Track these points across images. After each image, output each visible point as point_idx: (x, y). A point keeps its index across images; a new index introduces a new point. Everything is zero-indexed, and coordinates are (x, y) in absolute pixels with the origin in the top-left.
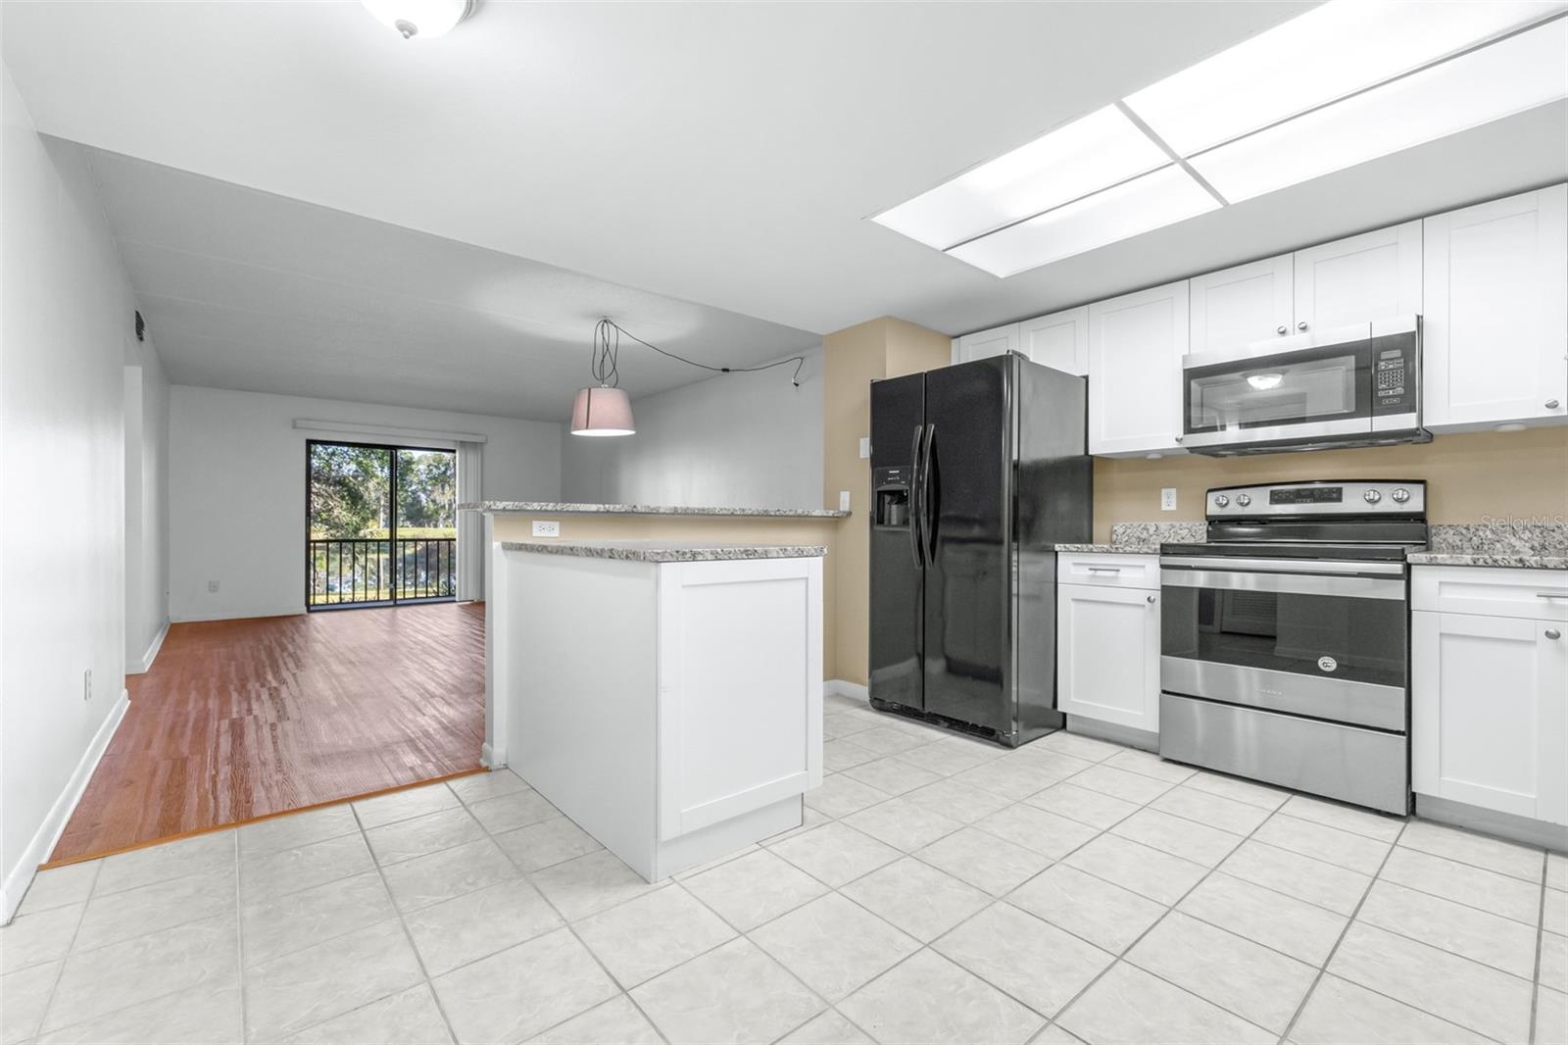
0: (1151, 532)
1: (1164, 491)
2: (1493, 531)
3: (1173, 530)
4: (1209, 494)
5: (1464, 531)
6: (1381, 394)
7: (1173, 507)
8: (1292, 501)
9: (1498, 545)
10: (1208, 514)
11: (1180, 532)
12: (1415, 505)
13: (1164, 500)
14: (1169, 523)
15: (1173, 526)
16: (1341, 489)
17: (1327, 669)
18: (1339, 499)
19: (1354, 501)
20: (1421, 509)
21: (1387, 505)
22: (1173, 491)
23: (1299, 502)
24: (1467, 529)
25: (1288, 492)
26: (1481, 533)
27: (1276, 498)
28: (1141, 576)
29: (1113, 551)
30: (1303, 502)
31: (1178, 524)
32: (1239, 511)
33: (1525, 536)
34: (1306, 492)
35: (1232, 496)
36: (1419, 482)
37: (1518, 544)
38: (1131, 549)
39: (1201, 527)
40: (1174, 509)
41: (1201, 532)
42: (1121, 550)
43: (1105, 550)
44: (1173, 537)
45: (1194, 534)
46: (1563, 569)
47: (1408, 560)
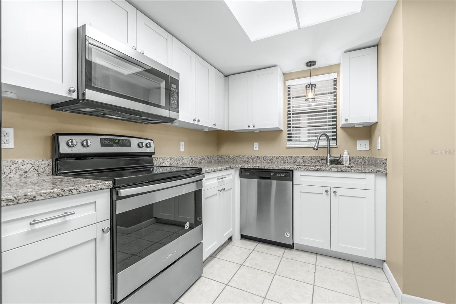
2: (163, 160)
3: (15, 166)
4: (61, 138)
5: (157, 159)
6: (172, 102)
7: (11, 145)
8: (111, 146)
9: (163, 163)
10: (61, 151)
11: (22, 167)
12: (151, 150)
14: (9, 160)
15: (14, 162)
16: (130, 140)
17: (187, 228)
18: (129, 146)
19: (134, 148)
20: (154, 152)
21: (144, 150)
22: (11, 132)
23: (114, 146)
24: (157, 158)
25: (109, 140)
26: (160, 160)
27: (104, 143)
28: (93, 212)
29: (66, 194)
30: (116, 146)
31: (20, 161)
32: (83, 150)
33: (168, 160)
34: (117, 141)
35: (77, 140)
36: (151, 140)
37: (167, 163)
38: (86, 189)
39: (43, 163)
40: (13, 147)
41: (43, 166)
42: (74, 192)
43: (55, 195)
44: (14, 172)
45: (37, 168)
46: (222, 170)
47: (202, 172)
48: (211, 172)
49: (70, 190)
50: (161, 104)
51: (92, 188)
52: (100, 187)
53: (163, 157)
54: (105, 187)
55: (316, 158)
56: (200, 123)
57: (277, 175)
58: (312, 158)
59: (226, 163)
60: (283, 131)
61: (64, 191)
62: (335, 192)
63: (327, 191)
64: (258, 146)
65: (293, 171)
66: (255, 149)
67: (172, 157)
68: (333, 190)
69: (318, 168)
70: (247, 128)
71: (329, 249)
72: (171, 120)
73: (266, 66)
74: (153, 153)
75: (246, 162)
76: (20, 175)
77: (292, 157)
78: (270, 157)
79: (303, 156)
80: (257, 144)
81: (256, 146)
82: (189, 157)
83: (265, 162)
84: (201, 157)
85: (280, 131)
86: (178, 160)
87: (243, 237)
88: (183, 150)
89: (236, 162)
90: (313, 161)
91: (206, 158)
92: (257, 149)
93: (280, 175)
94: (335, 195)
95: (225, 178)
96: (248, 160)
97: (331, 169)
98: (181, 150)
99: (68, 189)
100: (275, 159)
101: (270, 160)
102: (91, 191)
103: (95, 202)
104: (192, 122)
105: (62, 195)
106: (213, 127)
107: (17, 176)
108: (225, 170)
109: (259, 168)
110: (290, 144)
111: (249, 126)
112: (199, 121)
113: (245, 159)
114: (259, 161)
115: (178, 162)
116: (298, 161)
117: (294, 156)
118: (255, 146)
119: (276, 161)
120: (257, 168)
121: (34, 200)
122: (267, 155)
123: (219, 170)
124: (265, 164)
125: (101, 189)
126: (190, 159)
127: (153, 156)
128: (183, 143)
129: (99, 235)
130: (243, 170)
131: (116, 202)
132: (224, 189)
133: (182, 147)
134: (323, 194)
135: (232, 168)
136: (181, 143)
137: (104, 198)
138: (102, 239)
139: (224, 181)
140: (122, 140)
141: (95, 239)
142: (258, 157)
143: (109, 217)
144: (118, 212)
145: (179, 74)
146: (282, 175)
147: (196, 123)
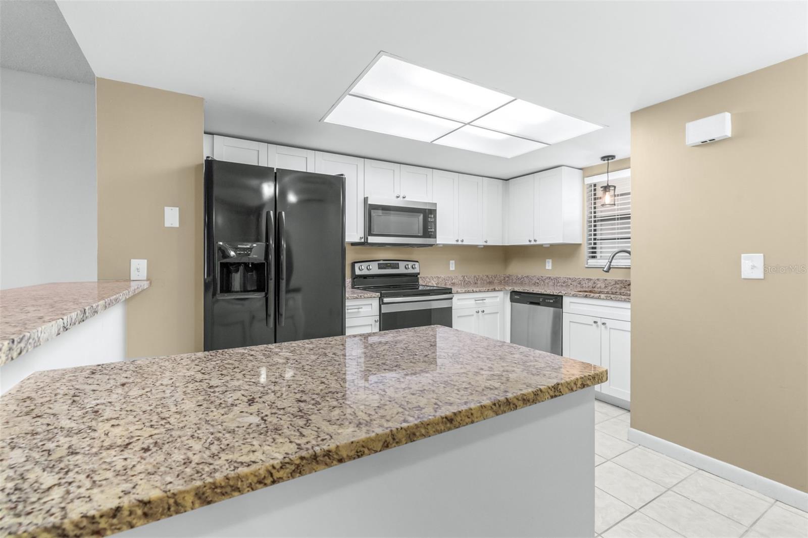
2: (430, 279)
4: (356, 264)
5: (424, 279)
6: (429, 230)
8: (385, 268)
10: (356, 273)
12: (417, 271)
16: (398, 264)
18: (398, 268)
19: (402, 270)
20: (419, 272)
21: (410, 271)
25: (383, 264)
27: (380, 267)
28: (370, 309)
29: (359, 297)
30: (388, 269)
32: (368, 273)
33: (435, 280)
34: (389, 265)
35: (364, 265)
36: (417, 262)
38: (367, 296)
39: (347, 280)
41: (347, 283)
42: (362, 297)
43: (355, 298)
46: (480, 292)
47: (453, 292)
48: (464, 293)
49: (361, 296)
50: (419, 235)
51: (370, 296)
52: (374, 296)
53: (429, 276)
54: (376, 296)
55: (622, 282)
56: (465, 243)
57: (547, 301)
58: (616, 282)
59: (514, 284)
60: (582, 246)
62: (604, 324)
63: (595, 322)
64: (551, 264)
65: (562, 296)
66: (547, 268)
67: (440, 277)
68: (604, 321)
69: (587, 295)
70: (528, 243)
71: (599, 391)
72: (431, 245)
74: (419, 274)
75: (536, 284)
77: (591, 280)
78: (564, 279)
79: (605, 278)
80: (550, 261)
81: (549, 265)
82: (460, 276)
83: (558, 284)
84: (478, 277)
85: (578, 246)
88: (454, 269)
89: (525, 284)
90: (618, 286)
92: (550, 268)
93: (549, 301)
94: (606, 327)
95: (485, 300)
96: (538, 281)
97: (600, 296)
98: (451, 269)
100: (570, 281)
101: (564, 282)
102: (369, 298)
103: (371, 304)
104: (455, 243)
106: (485, 244)
108: (484, 291)
109: (528, 292)
110: (592, 262)
111: (530, 241)
112: (462, 241)
113: (535, 280)
114: (551, 283)
115: (447, 281)
116: (599, 286)
117: (593, 278)
118: (547, 264)
119: (571, 284)
120: (526, 291)
122: (559, 276)
123: (476, 292)
124: (558, 287)
125: (374, 297)
126: (462, 279)
127: (418, 276)
128: (454, 261)
129: (373, 323)
130: (513, 293)
131: (382, 306)
132: (483, 311)
133: (452, 266)
134: (592, 325)
135: (497, 291)
136: (451, 262)
137: (376, 303)
138: (375, 326)
139: (484, 303)
140: (393, 263)
141: (372, 325)
142: (550, 278)
143: (378, 314)
144: (383, 312)
145: (436, 204)
146: (552, 301)
147: (460, 243)
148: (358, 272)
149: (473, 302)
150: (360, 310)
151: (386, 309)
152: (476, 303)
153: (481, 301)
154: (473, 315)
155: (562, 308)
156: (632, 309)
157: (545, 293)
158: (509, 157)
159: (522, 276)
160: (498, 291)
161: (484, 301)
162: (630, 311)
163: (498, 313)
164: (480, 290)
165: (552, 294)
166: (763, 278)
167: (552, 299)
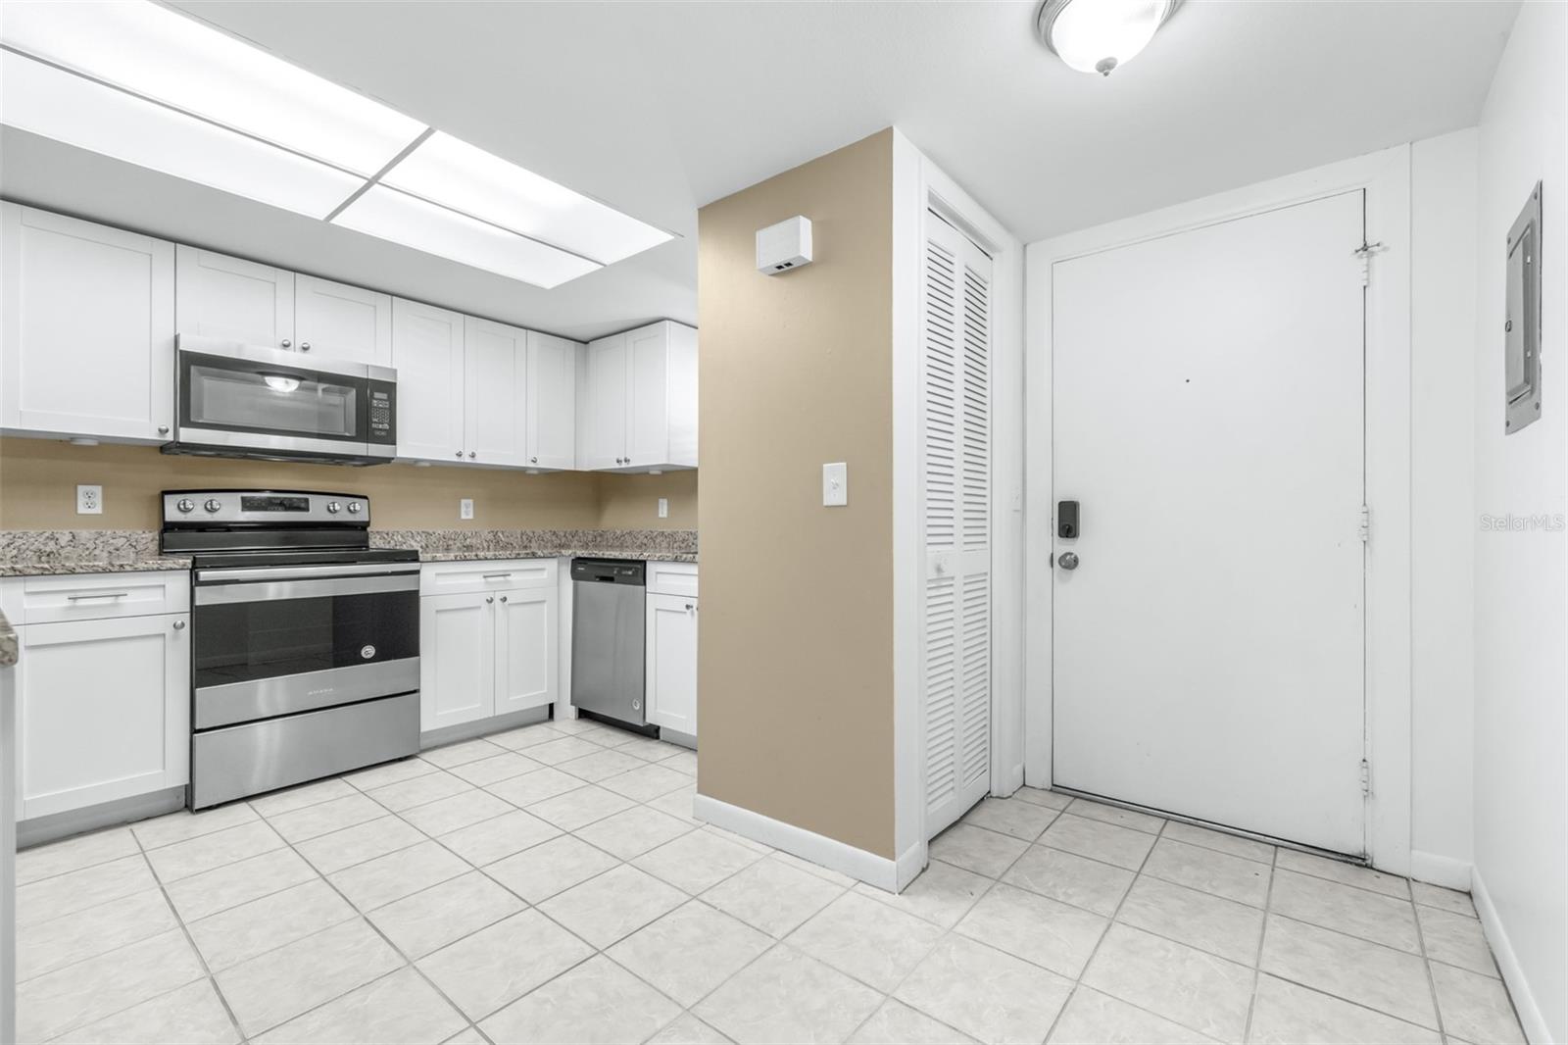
0: (63, 541)
1: (81, 489)
2: (402, 537)
3: (102, 539)
4: (167, 498)
5: (386, 536)
6: (374, 426)
7: (98, 510)
8: (264, 509)
10: (167, 519)
11: (111, 541)
12: (361, 516)
13: (81, 500)
14: (93, 531)
15: (101, 535)
16: (307, 500)
17: (369, 656)
18: (307, 509)
19: (318, 510)
20: (367, 520)
21: (343, 516)
22: (98, 490)
23: (271, 510)
24: (387, 534)
25: (260, 499)
26: (395, 537)
27: (248, 505)
28: (162, 598)
29: (116, 570)
30: (274, 510)
31: (109, 533)
32: (207, 517)
33: (418, 539)
34: (278, 501)
35: (194, 501)
36: (365, 498)
37: (414, 544)
38: (146, 566)
39: (144, 536)
40: (100, 512)
41: (144, 541)
42: (128, 568)
43: (100, 570)
44: (101, 548)
45: (134, 544)
46: (496, 559)
47: (421, 559)
48: (452, 561)
49: (122, 566)
50: (347, 434)
51: (155, 566)
52: (171, 566)
53: (403, 531)
54: (177, 567)
56: (480, 460)
57: (624, 573)
61: (113, 566)
63: (688, 607)
64: (665, 507)
65: (644, 562)
66: (660, 515)
67: (431, 532)
70: (617, 466)
72: (388, 460)
73: (650, 320)
74: (368, 524)
76: (110, 552)
80: (665, 501)
81: (663, 510)
82: (486, 532)
83: (675, 545)
84: (531, 535)
86: (450, 539)
87: (584, 715)
88: (471, 517)
91: (548, 536)
92: (664, 515)
93: (626, 572)
95: (509, 575)
96: (645, 541)
98: (463, 517)
99: (118, 563)
101: (684, 541)
102: (153, 570)
103: (164, 586)
104: (456, 459)
105: (110, 571)
106: (534, 465)
107: (105, 554)
108: (508, 558)
109: (597, 557)
111: (618, 461)
112: (473, 456)
113: (642, 538)
114: (664, 544)
115: (451, 542)
118: (660, 510)
120: (593, 556)
121: (74, 573)
122: (675, 530)
123: (486, 559)
125: (171, 569)
126: (490, 537)
127: (369, 529)
128: (471, 501)
129: (169, 631)
130: (577, 561)
131: (197, 589)
132: (504, 599)
133: (467, 510)
134: (685, 613)
135: (540, 557)
136: (463, 502)
137: (179, 583)
138: (175, 637)
139: (507, 582)
140: (290, 499)
141: (164, 635)
142: (663, 533)
143: (188, 610)
144: (198, 602)
145: (395, 371)
146: (630, 573)
147: (467, 459)
148: (173, 514)
149: (479, 579)
150: (121, 600)
151: (206, 597)
152: (487, 583)
153: (502, 578)
154: (480, 607)
155: (645, 584)
156: (699, 576)
157: (620, 557)
158: (548, 284)
159: (622, 532)
160: (544, 557)
161: (508, 577)
162: (696, 579)
163: (544, 601)
164: (495, 555)
165: (630, 558)
166: (845, 503)
167: (630, 569)
